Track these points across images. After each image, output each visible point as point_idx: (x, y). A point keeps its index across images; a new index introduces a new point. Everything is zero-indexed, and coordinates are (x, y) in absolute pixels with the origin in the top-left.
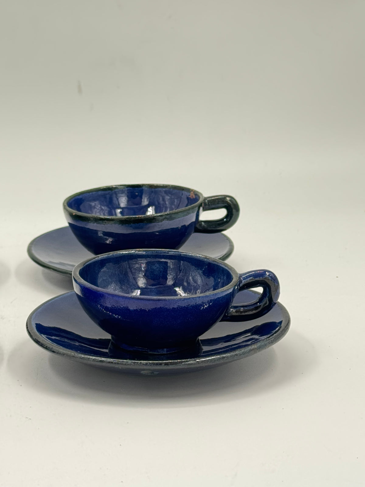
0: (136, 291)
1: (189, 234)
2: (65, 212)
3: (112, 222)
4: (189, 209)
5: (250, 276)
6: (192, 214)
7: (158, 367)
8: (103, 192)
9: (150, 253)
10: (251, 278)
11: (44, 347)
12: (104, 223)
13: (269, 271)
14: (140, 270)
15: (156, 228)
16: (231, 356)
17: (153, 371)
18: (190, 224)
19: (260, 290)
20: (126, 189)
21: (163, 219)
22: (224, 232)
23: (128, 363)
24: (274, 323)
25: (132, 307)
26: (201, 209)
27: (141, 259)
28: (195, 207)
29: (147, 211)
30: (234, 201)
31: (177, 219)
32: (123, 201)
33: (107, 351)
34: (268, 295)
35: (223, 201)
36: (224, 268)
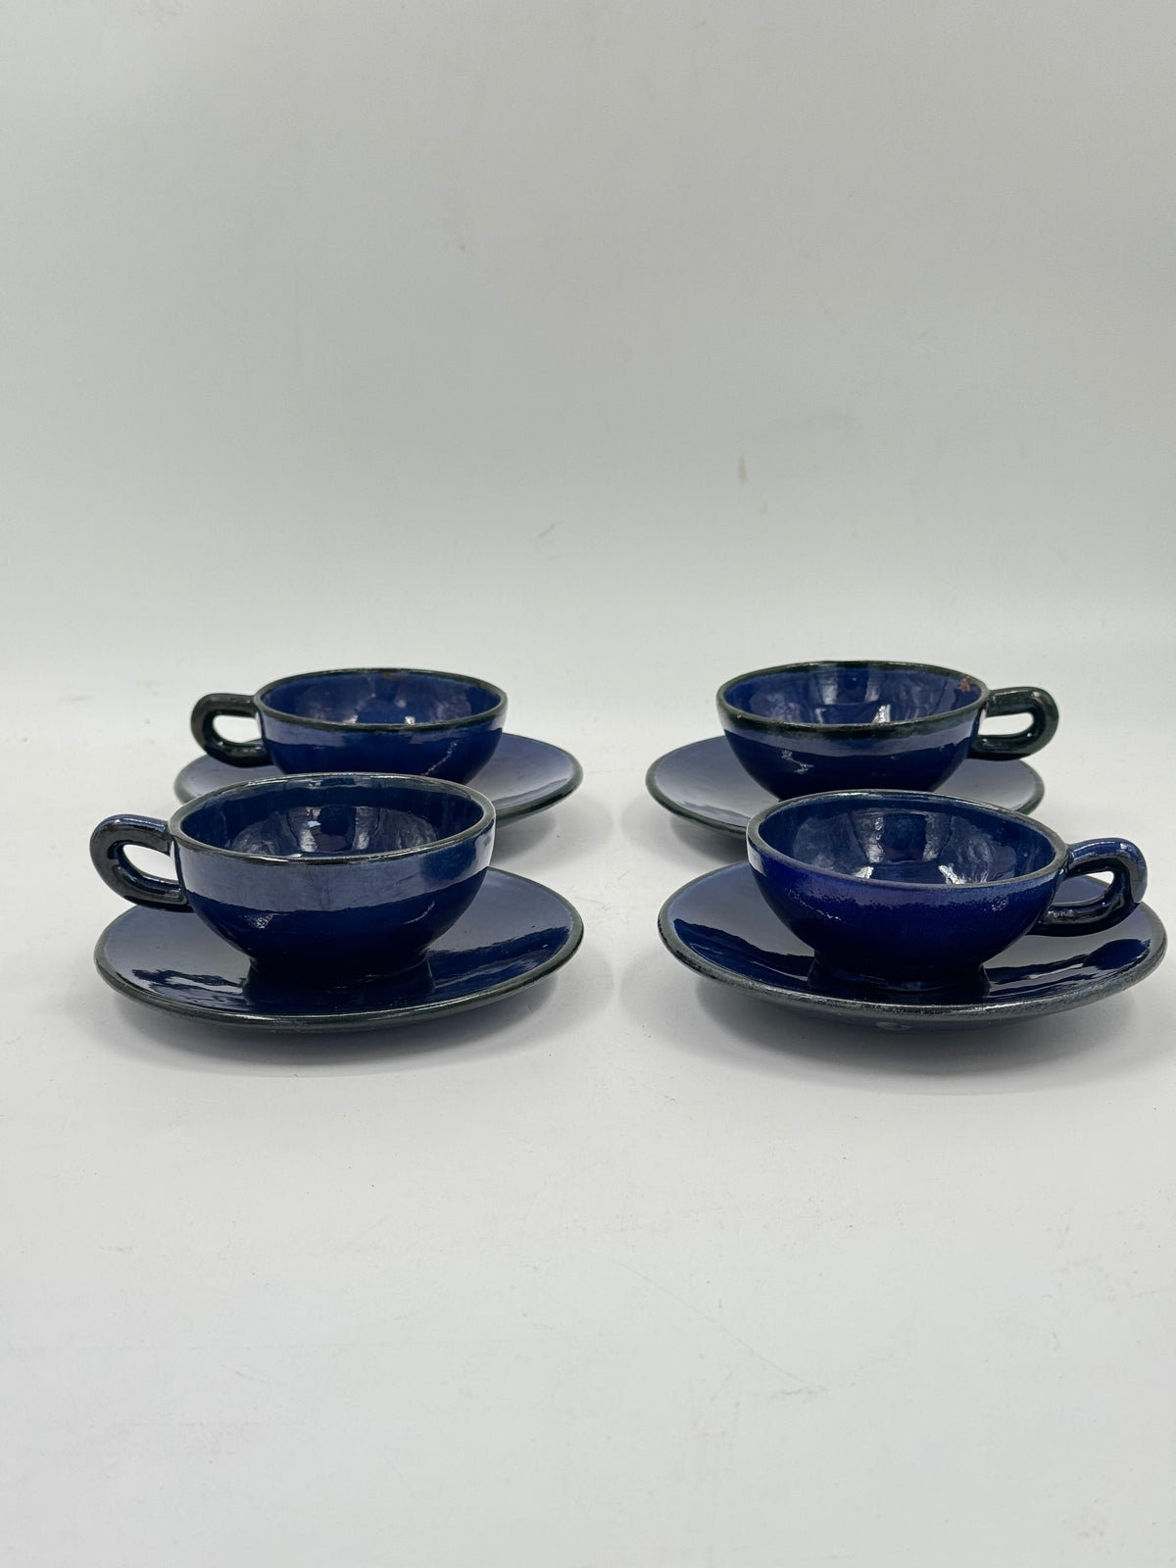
0: (865, 869)
1: (959, 761)
2: (719, 712)
3: (811, 734)
4: (961, 714)
5: (1089, 850)
6: (967, 723)
7: (912, 1017)
8: (789, 675)
9: (889, 798)
10: (1090, 854)
11: (694, 968)
12: (797, 736)
13: (1126, 842)
14: (872, 830)
15: (896, 747)
16: (1053, 1003)
17: (899, 1024)
18: (962, 742)
19: (1107, 877)
20: (836, 669)
21: (911, 733)
22: (1025, 760)
23: (853, 1006)
24: (1136, 942)
25: (863, 900)
26: (984, 713)
27: (874, 809)
28: (973, 709)
29: (876, 712)
30: (1048, 698)
31: (938, 733)
32: (829, 695)
33: (805, 979)
34: (1123, 888)
35: (1027, 699)
36: (1036, 833)
